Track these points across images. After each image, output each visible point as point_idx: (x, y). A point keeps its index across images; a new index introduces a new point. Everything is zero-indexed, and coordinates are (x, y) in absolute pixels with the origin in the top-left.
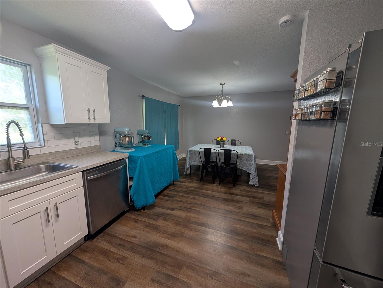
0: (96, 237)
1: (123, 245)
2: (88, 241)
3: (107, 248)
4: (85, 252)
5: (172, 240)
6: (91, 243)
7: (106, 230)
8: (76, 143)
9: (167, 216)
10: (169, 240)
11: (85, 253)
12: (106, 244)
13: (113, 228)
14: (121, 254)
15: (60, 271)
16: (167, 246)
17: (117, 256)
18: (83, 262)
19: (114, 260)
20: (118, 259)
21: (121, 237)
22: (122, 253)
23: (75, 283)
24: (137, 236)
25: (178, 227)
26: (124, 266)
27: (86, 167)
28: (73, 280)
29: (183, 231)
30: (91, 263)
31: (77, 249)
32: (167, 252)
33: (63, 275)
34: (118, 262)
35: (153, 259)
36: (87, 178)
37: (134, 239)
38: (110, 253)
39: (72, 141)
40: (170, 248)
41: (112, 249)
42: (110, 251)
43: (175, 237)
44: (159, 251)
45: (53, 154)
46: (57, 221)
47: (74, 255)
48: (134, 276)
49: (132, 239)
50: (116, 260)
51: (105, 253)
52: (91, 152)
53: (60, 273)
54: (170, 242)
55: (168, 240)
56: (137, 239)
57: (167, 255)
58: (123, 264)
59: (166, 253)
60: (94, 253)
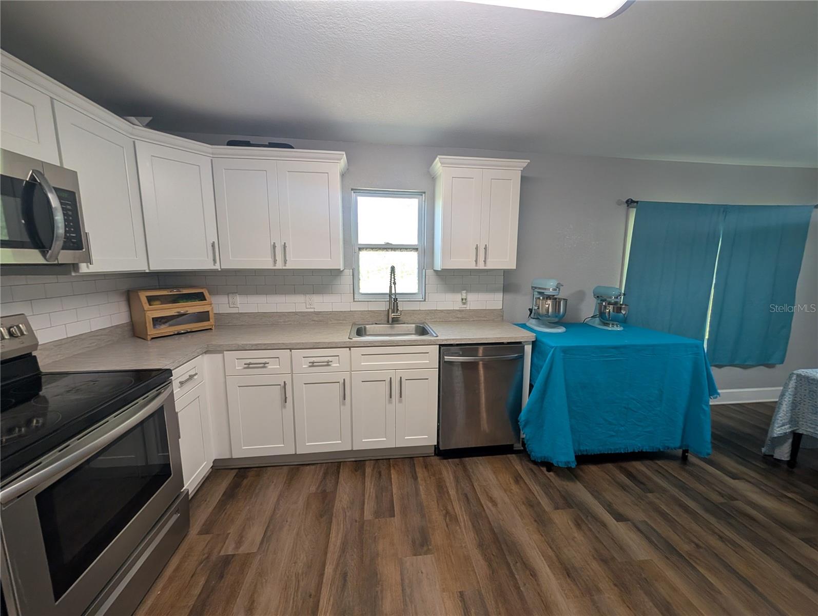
0: (450, 458)
1: (468, 499)
2: (438, 457)
3: (448, 484)
4: (426, 468)
5: (554, 574)
6: (438, 461)
7: (467, 459)
8: (464, 301)
9: (589, 518)
10: (550, 569)
11: (424, 469)
12: (452, 477)
13: (477, 463)
14: (456, 510)
15: (394, 468)
16: (534, 574)
17: (450, 508)
18: (415, 478)
19: (442, 509)
20: (447, 513)
21: (476, 484)
22: (459, 509)
23: (394, 494)
24: (499, 506)
25: (595, 565)
26: (446, 528)
27: (446, 340)
28: (394, 491)
29: (601, 586)
30: (421, 487)
31: (421, 458)
32: (525, 585)
33: (392, 476)
34: (445, 516)
35: (490, 565)
36: (444, 358)
37: (490, 505)
38: (446, 495)
39: (458, 297)
40: (538, 585)
41: (452, 492)
42: (448, 493)
43: (567, 576)
44: (512, 565)
45: (433, 313)
46: (400, 401)
47: (415, 462)
48: (445, 558)
49: (487, 502)
50: (444, 512)
51: (441, 488)
52: (485, 319)
53: (392, 471)
54: (548, 576)
55: (547, 566)
56: (493, 509)
57: (519, 588)
58: (447, 526)
59: (520, 583)
60: (432, 479)
